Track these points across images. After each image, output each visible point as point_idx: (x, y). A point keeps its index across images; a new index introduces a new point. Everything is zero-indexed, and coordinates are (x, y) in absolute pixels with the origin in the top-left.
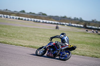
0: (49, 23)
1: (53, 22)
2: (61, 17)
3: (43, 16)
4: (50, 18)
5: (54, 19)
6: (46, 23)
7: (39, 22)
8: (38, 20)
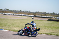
0: (12, 15)
1: (14, 14)
2: (18, 11)
3: (8, 11)
4: (12, 12)
5: (14, 12)
6: (10, 15)
7: (6, 14)
8: (5, 13)
